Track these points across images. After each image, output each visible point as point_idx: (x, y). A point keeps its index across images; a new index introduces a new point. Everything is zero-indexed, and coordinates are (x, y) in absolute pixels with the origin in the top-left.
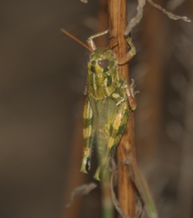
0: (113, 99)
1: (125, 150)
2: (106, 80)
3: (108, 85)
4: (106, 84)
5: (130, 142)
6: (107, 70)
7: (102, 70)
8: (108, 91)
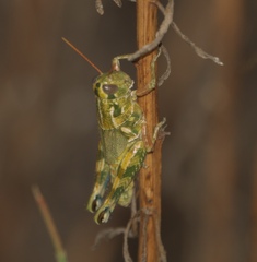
0: (123, 133)
1: (146, 197)
2: (112, 109)
3: (115, 116)
4: (112, 113)
5: (152, 190)
6: (114, 98)
7: (107, 96)
8: (116, 123)
